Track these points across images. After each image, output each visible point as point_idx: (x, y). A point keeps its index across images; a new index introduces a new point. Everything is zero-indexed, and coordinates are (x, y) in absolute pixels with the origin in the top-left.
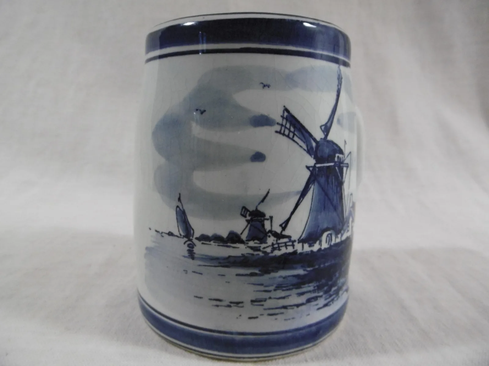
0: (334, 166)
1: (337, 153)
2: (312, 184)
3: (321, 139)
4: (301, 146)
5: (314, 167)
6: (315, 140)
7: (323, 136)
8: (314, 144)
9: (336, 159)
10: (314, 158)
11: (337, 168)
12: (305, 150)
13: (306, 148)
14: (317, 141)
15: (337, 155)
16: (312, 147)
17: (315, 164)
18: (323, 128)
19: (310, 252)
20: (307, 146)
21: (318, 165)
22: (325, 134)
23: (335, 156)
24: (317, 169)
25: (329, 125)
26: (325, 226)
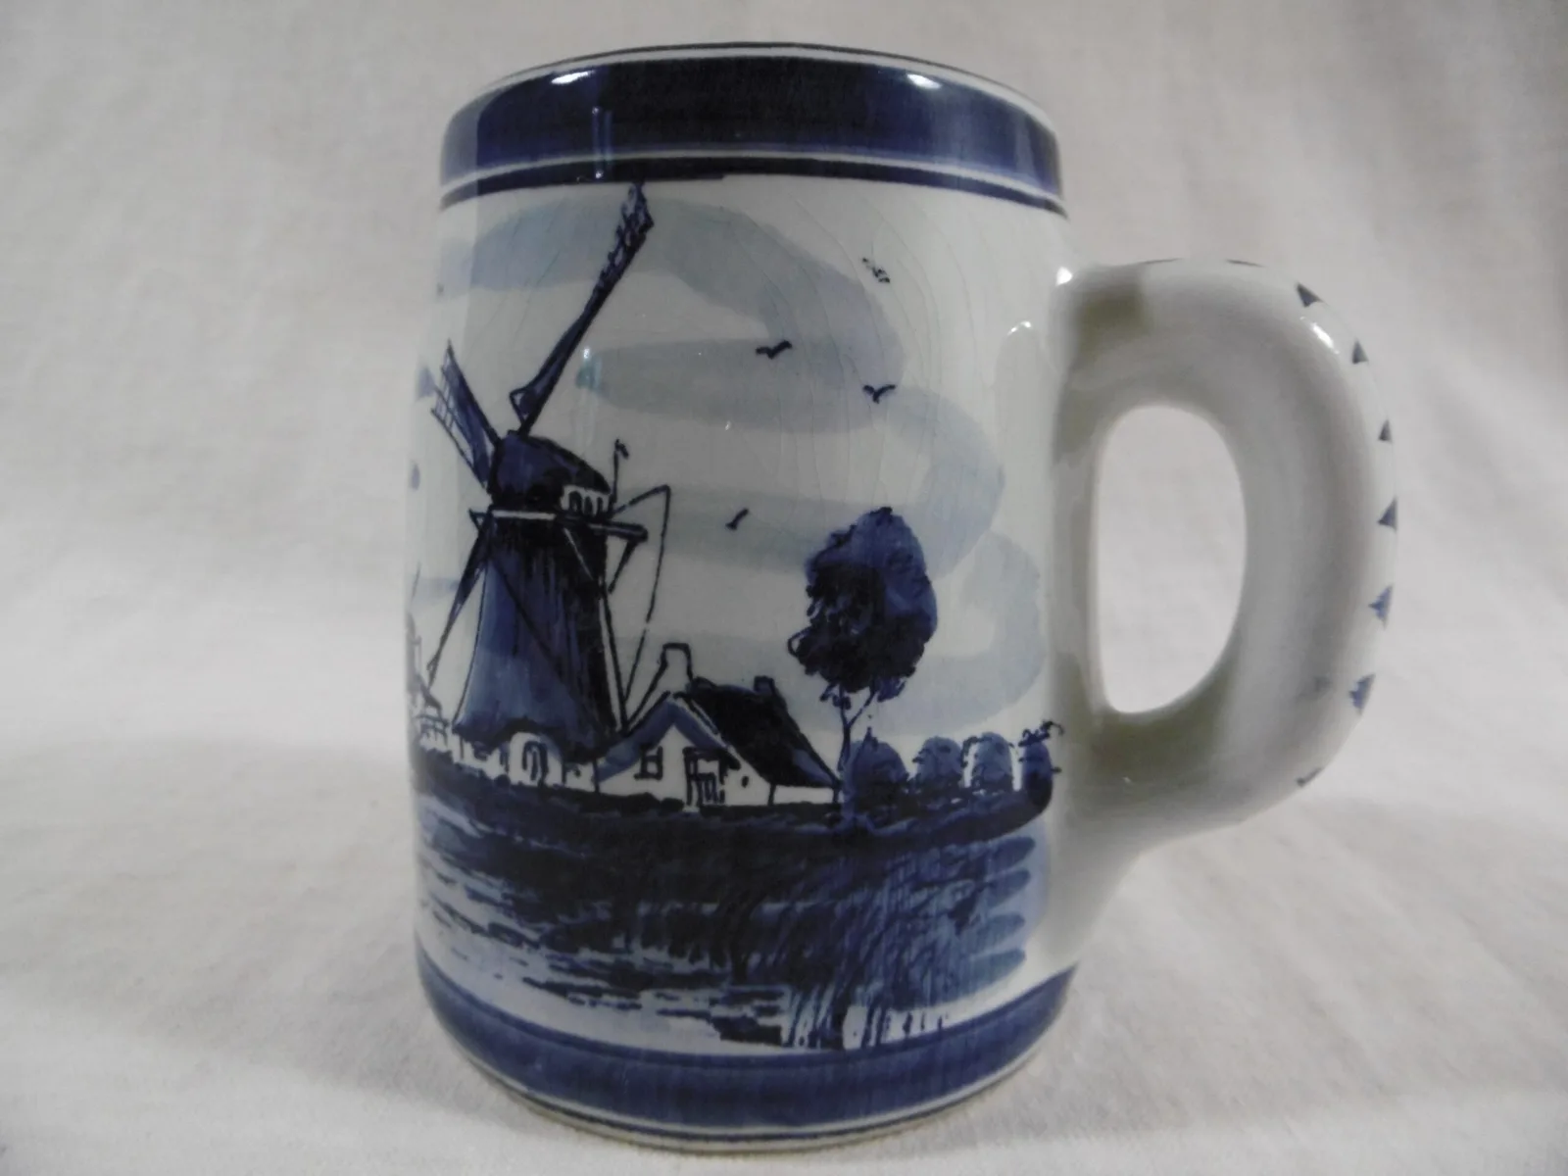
0: (557, 525)
1: (569, 482)
2: (481, 570)
3: (510, 432)
4: (462, 453)
5: (488, 516)
6: (492, 434)
7: (515, 424)
8: (490, 448)
9: (565, 503)
10: (490, 490)
11: (567, 532)
12: (468, 463)
13: (472, 460)
14: (499, 439)
15: (569, 490)
16: (484, 456)
17: (491, 508)
18: (518, 398)
19: (477, 775)
20: (474, 452)
21: (499, 514)
22: (525, 417)
23: (560, 493)
24: (496, 525)
25: (539, 389)
26: (520, 710)
